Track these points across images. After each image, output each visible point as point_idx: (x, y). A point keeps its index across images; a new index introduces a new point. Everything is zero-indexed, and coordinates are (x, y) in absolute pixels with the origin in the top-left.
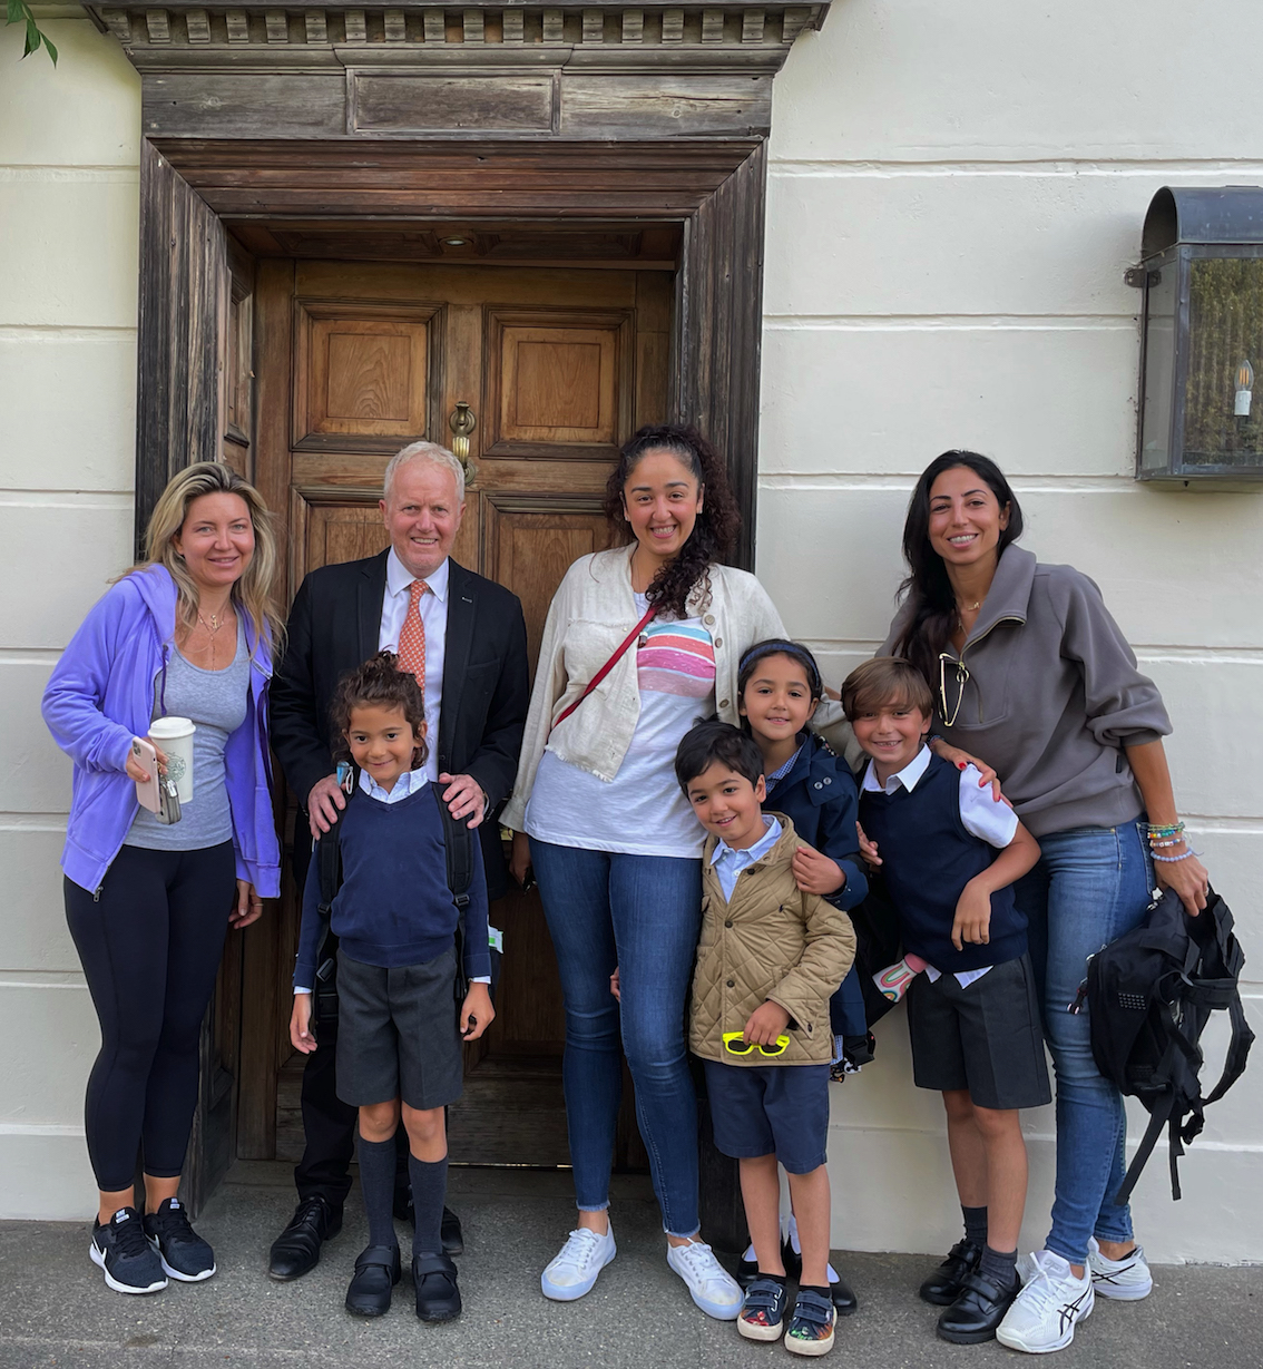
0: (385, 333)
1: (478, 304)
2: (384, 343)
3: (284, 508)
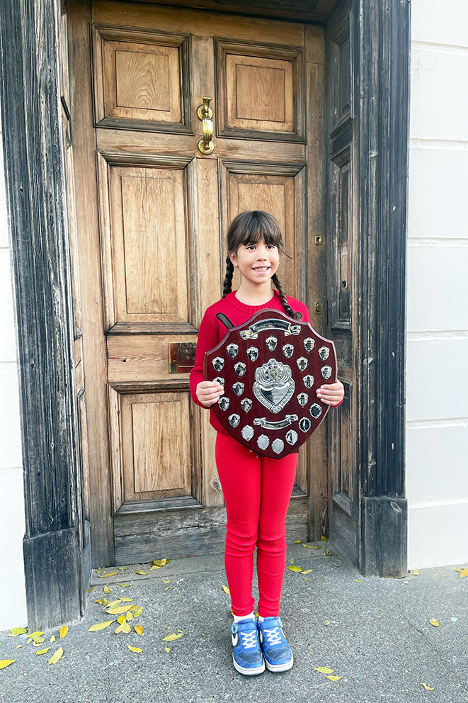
0: (153, 53)
1: (210, 37)
2: (151, 58)
3: (92, 165)
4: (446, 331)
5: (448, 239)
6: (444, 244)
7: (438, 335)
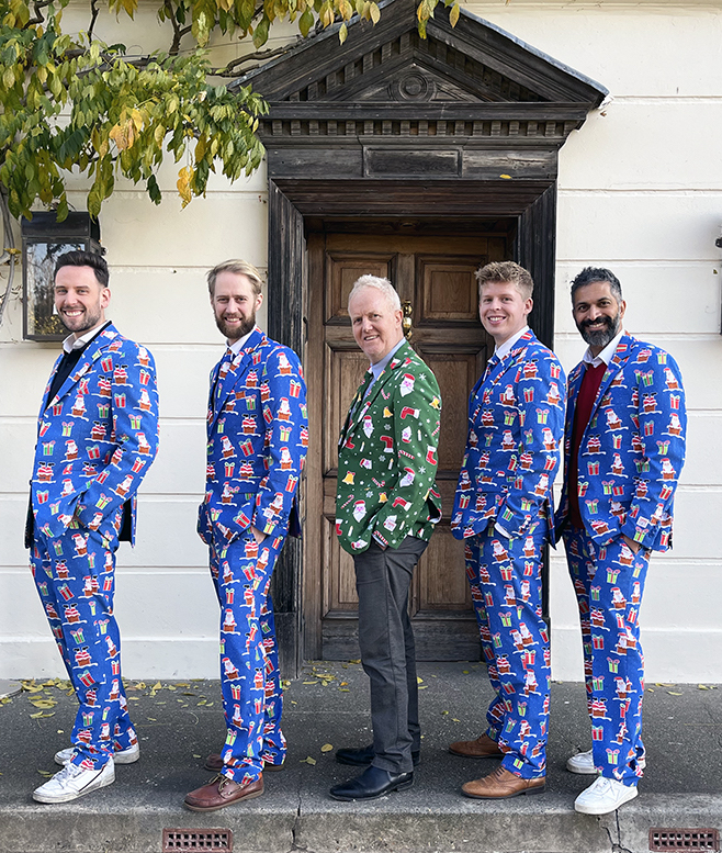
1: (412, 253)
3: (321, 352)
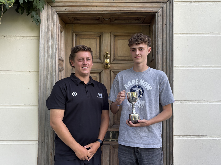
1: (110, 32)
2: (91, 40)
4: (192, 135)
5: (192, 101)
6: (191, 103)
7: (188, 137)
